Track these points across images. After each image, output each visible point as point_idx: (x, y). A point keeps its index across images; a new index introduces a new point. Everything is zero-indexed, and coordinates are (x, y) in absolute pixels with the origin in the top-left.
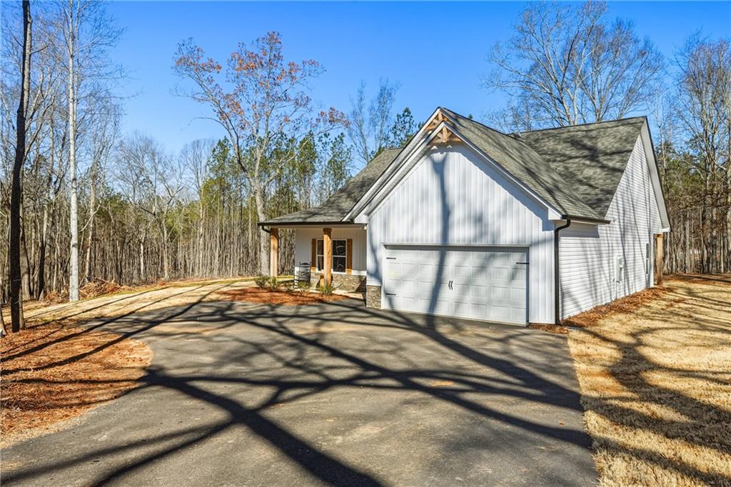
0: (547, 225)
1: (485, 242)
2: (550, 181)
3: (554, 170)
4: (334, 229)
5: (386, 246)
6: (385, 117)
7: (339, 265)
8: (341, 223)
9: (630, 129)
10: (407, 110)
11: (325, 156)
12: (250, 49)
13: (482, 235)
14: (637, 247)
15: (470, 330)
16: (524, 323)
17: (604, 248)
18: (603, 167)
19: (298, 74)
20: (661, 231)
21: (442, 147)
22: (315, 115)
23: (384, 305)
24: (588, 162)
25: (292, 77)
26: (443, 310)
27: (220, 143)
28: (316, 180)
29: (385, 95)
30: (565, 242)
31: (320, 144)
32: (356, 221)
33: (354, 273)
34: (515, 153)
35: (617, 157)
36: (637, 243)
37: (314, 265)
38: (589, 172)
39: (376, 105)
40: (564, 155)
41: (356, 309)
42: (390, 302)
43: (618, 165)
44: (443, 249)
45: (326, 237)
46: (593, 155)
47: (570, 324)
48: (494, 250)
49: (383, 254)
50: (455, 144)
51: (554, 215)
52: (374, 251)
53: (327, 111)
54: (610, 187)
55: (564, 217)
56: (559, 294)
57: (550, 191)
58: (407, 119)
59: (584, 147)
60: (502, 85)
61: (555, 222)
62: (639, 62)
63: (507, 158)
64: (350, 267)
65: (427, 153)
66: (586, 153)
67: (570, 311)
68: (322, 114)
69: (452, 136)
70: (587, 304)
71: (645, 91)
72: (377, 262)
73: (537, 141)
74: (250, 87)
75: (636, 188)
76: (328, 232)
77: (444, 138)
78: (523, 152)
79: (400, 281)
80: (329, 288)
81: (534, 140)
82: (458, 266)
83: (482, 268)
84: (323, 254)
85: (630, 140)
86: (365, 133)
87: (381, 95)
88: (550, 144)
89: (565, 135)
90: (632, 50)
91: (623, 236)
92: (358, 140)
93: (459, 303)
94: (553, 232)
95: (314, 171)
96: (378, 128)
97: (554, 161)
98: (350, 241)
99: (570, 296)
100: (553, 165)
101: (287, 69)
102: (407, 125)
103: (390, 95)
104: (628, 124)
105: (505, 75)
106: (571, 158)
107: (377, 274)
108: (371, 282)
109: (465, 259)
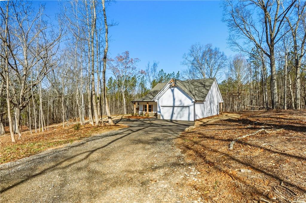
0: (193, 102)
1: (182, 105)
2: (194, 93)
3: (196, 90)
4: (149, 103)
5: (161, 106)
6: (155, 71)
7: (150, 111)
8: (151, 101)
9: (212, 80)
10: (162, 70)
11: (139, 81)
12: (120, 55)
13: (181, 104)
14: (214, 106)
15: (179, 121)
16: (188, 120)
17: (206, 106)
18: (206, 89)
19: (133, 62)
20: (221, 102)
21: (173, 87)
22: (137, 72)
23: (161, 118)
24: (203, 88)
25: (132, 63)
26: (174, 119)
27: (110, 78)
28: (137, 88)
29: (155, 65)
30: (196, 105)
31: (138, 78)
32: (155, 101)
33: (153, 112)
34: (187, 87)
35: (209, 87)
36: (214, 105)
37: (144, 111)
38: (203, 90)
39: (153, 68)
40: (198, 86)
41: (156, 119)
42: (163, 117)
43: (209, 89)
44: (174, 107)
45: (147, 104)
46: (204, 86)
47: (197, 120)
48: (183, 107)
49: (161, 108)
50: (176, 86)
51: (193, 100)
52: (159, 107)
53: (140, 71)
54: (206, 94)
55: (195, 101)
56: (195, 115)
57: (194, 96)
58: (162, 72)
59: (203, 84)
60: (186, 64)
61: (194, 102)
62: (221, 58)
63: (186, 89)
64: (152, 111)
65: (170, 88)
66: (203, 86)
67: (198, 118)
68: (139, 71)
69: (175, 85)
70: (201, 117)
71: (222, 65)
72: (160, 110)
73: (193, 82)
74: (120, 65)
75: (214, 93)
76: (148, 103)
77: (173, 85)
78: (190, 86)
79: (165, 113)
80: (148, 116)
81: (192, 82)
82: (177, 110)
83: (181, 110)
84: (146, 108)
85: (212, 83)
86: (150, 75)
87: (154, 65)
88: (196, 83)
89: (199, 81)
90: (219, 55)
91: (210, 104)
92: (148, 77)
93: (177, 117)
94: (193, 103)
95: (136, 86)
96: (153, 74)
97: (196, 87)
98: (152, 105)
99: (198, 116)
100: (196, 88)
101: (130, 60)
102: (162, 74)
103: (156, 65)
104: (212, 79)
105: (187, 62)
106: (200, 87)
107: (160, 112)
108: (158, 114)
109: (178, 108)
